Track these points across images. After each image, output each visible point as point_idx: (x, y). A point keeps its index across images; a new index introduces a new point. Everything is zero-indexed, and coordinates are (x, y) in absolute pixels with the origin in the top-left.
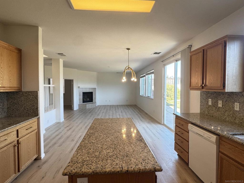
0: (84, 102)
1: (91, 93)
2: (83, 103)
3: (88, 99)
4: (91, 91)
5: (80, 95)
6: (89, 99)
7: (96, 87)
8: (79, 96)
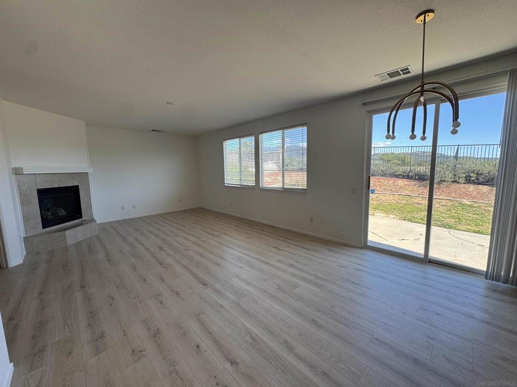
0: (46, 223)
1: (75, 190)
2: (44, 227)
3: (62, 213)
4: (70, 184)
5: (24, 202)
6: (63, 211)
7: (89, 170)
8: (22, 206)
